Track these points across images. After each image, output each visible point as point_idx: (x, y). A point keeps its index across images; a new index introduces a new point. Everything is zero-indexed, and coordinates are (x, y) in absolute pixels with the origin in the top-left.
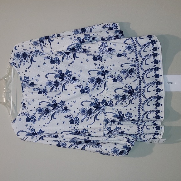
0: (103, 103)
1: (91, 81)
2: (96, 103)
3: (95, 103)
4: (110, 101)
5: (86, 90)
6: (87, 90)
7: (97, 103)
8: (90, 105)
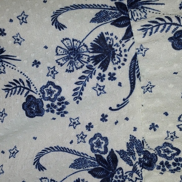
0: (133, 154)
1: (68, 58)
2: (99, 158)
3: (93, 155)
4: (166, 144)
5: (49, 99)
6: (53, 100)
7: (105, 156)
8: (72, 166)
